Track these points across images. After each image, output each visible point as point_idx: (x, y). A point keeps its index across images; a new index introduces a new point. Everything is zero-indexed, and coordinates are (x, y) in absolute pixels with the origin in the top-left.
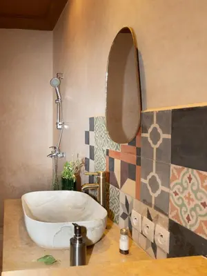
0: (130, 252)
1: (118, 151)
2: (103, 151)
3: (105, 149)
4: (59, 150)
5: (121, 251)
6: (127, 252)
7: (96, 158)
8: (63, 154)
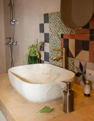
0: (91, 95)
1: (72, 33)
2: (58, 35)
3: (60, 34)
4: (13, 40)
5: (85, 95)
6: (89, 95)
7: (50, 41)
8: (16, 42)
